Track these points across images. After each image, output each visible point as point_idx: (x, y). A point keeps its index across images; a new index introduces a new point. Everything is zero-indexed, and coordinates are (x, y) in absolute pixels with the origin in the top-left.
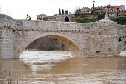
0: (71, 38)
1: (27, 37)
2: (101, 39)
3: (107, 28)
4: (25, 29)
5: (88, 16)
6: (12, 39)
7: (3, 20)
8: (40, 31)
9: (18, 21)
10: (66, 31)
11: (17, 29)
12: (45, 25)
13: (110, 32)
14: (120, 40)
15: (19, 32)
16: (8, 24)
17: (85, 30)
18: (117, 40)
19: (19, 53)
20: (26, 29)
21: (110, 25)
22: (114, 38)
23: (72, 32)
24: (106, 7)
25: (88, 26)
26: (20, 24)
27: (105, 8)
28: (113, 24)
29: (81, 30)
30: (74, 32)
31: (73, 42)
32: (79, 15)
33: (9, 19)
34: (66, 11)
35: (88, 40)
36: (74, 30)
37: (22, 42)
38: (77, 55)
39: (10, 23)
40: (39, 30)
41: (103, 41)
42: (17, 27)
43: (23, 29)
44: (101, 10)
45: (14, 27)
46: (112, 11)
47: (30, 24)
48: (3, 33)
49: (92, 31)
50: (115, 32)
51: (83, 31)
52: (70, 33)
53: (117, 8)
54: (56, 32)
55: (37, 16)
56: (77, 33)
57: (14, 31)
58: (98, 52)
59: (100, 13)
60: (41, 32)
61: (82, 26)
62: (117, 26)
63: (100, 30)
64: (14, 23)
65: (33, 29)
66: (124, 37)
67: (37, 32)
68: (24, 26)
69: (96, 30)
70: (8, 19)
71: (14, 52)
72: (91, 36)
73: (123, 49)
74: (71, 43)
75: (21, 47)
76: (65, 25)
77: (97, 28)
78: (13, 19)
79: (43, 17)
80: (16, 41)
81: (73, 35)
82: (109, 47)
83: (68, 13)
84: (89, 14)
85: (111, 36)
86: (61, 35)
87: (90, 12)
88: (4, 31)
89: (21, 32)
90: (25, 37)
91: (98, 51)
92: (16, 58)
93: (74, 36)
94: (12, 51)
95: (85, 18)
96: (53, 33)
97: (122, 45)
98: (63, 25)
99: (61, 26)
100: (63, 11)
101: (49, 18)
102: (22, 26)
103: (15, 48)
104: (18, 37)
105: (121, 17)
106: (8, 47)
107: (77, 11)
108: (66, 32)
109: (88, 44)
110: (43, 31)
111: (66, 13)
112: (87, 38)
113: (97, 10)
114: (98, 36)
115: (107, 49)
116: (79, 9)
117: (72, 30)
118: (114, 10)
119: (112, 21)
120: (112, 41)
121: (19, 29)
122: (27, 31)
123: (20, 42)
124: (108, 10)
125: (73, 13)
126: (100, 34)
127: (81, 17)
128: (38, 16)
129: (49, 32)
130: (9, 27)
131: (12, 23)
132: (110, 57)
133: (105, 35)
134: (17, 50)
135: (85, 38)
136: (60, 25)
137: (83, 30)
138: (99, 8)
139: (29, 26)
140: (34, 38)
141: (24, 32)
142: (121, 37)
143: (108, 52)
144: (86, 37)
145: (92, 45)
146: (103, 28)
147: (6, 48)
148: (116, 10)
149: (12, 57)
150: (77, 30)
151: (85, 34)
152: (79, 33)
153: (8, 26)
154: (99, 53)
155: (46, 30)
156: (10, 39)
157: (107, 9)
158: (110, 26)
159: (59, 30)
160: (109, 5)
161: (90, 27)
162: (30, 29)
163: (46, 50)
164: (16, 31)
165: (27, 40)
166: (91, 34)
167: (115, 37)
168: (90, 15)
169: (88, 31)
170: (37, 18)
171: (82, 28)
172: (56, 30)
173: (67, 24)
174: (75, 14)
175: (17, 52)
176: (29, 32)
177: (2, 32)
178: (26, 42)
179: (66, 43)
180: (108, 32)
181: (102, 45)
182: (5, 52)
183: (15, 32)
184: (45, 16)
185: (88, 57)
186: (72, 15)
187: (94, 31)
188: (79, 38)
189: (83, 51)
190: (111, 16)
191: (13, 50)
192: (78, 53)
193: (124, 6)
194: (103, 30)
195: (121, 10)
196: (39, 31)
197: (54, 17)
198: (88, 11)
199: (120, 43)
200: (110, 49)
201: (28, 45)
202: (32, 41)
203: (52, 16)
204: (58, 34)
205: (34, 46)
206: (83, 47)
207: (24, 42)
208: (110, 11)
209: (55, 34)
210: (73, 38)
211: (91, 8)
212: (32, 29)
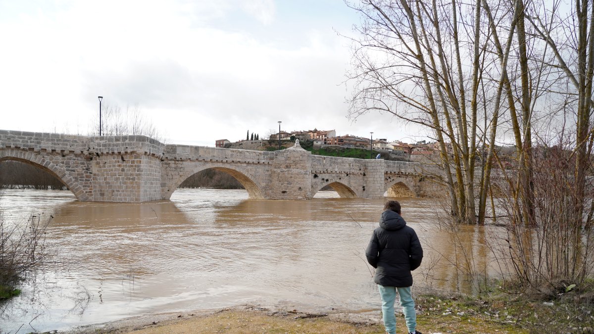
0: (247, 173)
1: (182, 170)
2: (289, 174)
3: (297, 159)
4: (178, 158)
5: (286, 144)
6: (159, 173)
7: (142, 144)
8: (201, 161)
9: (168, 146)
10: (239, 162)
11: (167, 158)
12: (209, 153)
13: (302, 165)
14: (316, 176)
15: (170, 162)
16: (150, 149)
17: (266, 161)
18: (311, 176)
19: (169, 192)
20: (181, 158)
21: (301, 155)
22: (306, 174)
23: (249, 163)
24: (310, 131)
25: (272, 156)
26: (172, 150)
27: (309, 133)
28: (306, 154)
29: (262, 161)
30: (251, 164)
31: (250, 178)
32: (274, 141)
33: (154, 143)
34: (257, 135)
35: (270, 176)
36: (251, 161)
37: (175, 177)
38: (256, 196)
39: (155, 149)
40: (200, 159)
41: (291, 177)
42: (167, 155)
43: (175, 158)
44: (303, 136)
45: (162, 155)
46: (318, 137)
47: (187, 151)
48: (142, 162)
49: (277, 162)
50: (308, 165)
51: (264, 163)
52: (245, 165)
53: (325, 134)
54: (224, 163)
55: (216, 141)
56: (255, 165)
57: (162, 160)
58: (284, 192)
59: (302, 139)
60: (202, 163)
61: (263, 156)
62: (310, 157)
63: (287, 161)
64: (162, 148)
65: (192, 159)
66: (322, 172)
67: (197, 163)
68: (178, 154)
69: (282, 162)
70: (150, 142)
71: (163, 190)
72: (276, 170)
73: (320, 188)
74: (246, 179)
75: (172, 184)
76: (239, 154)
77: (283, 159)
78: (159, 143)
79: (225, 142)
80: (165, 176)
81: (249, 167)
82: (299, 186)
83: (260, 139)
84: (288, 141)
85: (302, 171)
86: (233, 167)
87: (289, 138)
88: (144, 160)
89: (173, 162)
90: (179, 170)
91: (284, 190)
92: (165, 199)
93: (251, 169)
94: (159, 189)
95: (283, 145)
96: (220, 165)
97: (319, 183)
98: (235, 153)
99: (232, 155)
100: (252, 135)
101: (233, 145)
102: (175, 154)
103: (163, 185)
104: (169, 169)
105: (330, 145)
106: (152, 184)
107: (272, 136)
108: (239, 164)
109: (271, 181)
110: (206, 162)
111: (257, 138)
112: (270, 172)
113: (299, 135)
114: (284, 170)
115: (296, 188)
116: (273, 134)
117: (247, 161)
118: (321, 136)
119: (304, 150)
120: (304, 178)
121: (169, 158)
122: (182, 160)
123: (171, 176)
124: (314, 136)
125: (266, 139)
126: (287, 167)
127: (276, 145)
128: (218, 142)
129: (214, 163)
130: (153, 155)
131: (159, 149)
132: (300, 200)
133: (295, 170)
134: (167, 188)
135: (267, 173)
136: (230, 153)
137: (263, 161)
138: (301, 133)
139: (185, 154)
140: (193, 171)
141: (177, 162)
142: (318, 172)
143: (298, 192)
144: (268, 171)
145: (276, 183)
146: (292, 159)
147: (148, 185)
148: (324, 136)
149: (158, 197)
150: (255, 161)
151: (267, 168)
152: (259, 166)
153: (151, 153)
154: (285, 194)
155: (211, 160)
156: (156, 172)
157: (312, 134)
158: (301, 157)
159: (230, 160)
160: (316, 129)
161: (274, 157)
162: (187, 159)
163: (225, 189)
164: (166, 161)
165: (181, 173)
166: (275, 168)
167: (308, 173)
168: (289, 143)
169: (270, 163)
170: (217, 145)
171: (263, 158)
172: (225, 161)
173: (241, 153)
174: (268, 141)
175: (166, 191)
176: (184, 163)
177: (140, 161)
178: (181, 176)
179: (240, 178)
180: (298, 165)
181: (290, 183)
182: (146, 191)
183: (164, 162)
184: (227, 142)
185: (271, 199)
186: (265, 142)
187: (279, 162)
188: (258, 172)
189: (264, 190)
190: (317, 144)
191: (161, 188)
192: (256, 194)
193: (334, 131)
194: (292, 162)
195: (330, 136)
196: (199, 161)
197: (239, 144)
198: (286, 137)
199: (316, 180)
200: (300, 188)
201: (183, 181)
202: (190, 176)
203: (237, 142)
204: (228, 166)
205: (192, 183)
206: (263, 184)
207: (178, 177)
208: (315, 138)
209: (223, 166)
210: (250, 173)
211: (290, 133)
212: (190, 159)
